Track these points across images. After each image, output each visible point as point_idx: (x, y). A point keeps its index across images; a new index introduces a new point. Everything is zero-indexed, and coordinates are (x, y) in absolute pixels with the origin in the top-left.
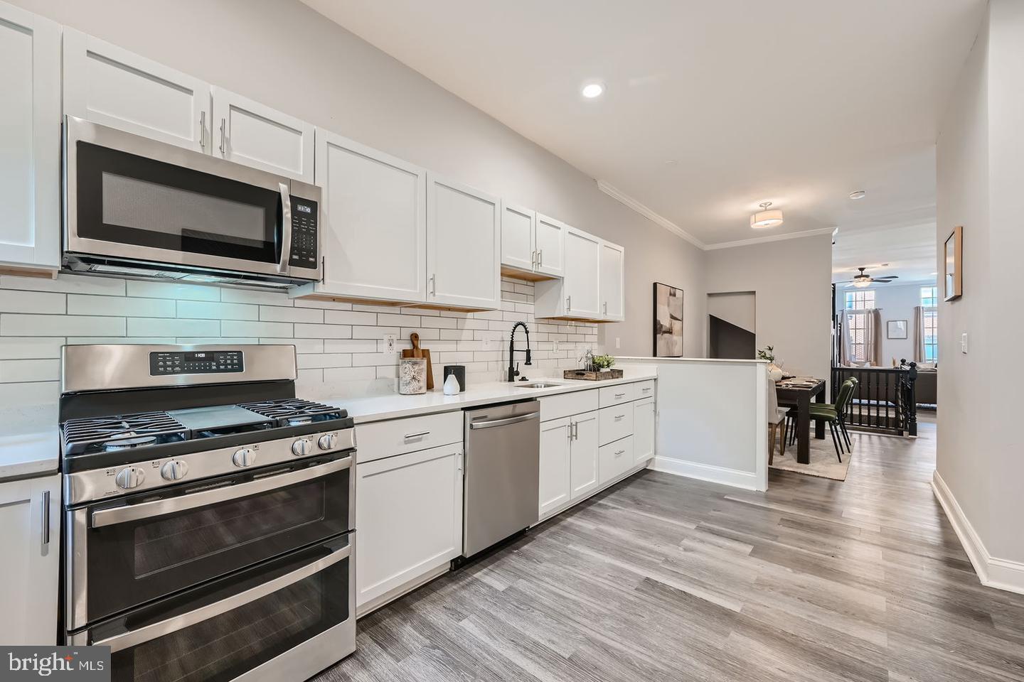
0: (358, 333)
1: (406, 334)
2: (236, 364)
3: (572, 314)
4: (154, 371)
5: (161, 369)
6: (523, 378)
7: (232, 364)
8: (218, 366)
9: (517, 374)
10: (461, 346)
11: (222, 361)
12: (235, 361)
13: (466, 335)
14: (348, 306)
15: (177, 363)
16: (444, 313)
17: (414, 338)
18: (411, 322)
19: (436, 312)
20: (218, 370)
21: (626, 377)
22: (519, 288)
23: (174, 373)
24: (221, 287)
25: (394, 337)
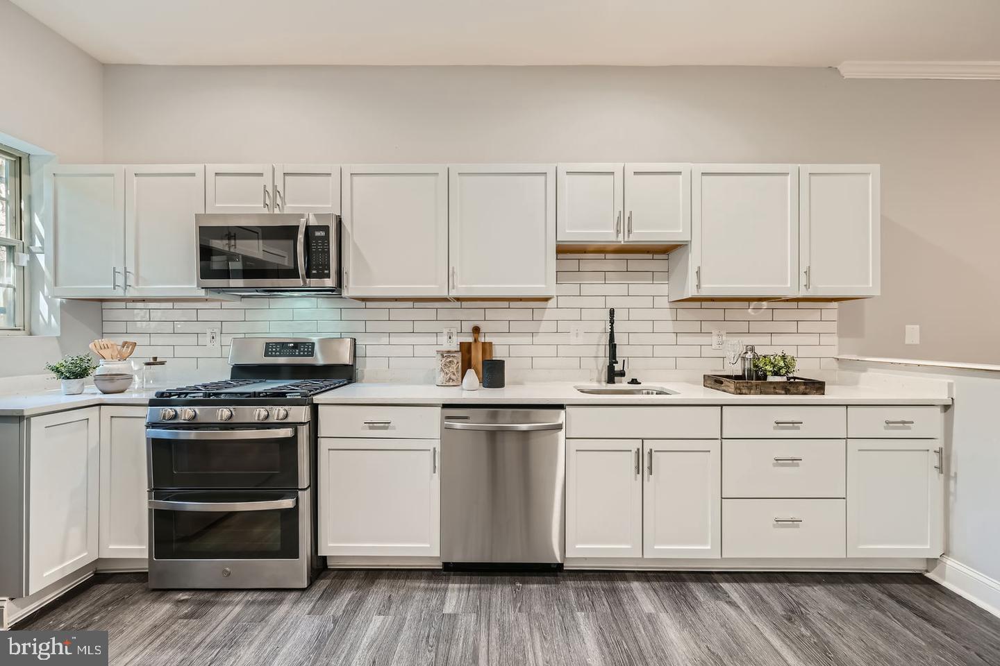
0: (419, 327)
1: (467, 327)
2: (310, 351)
3: (704, 293)
4: (266, 355)
5: (270, 353)
6: (633, 380)
7: (308, 352)
8: (299, 353)
9: (622, 374)
10: (537, 339)
11: (302, 349)
12: (310, 350)
13: (544, 326)
14: (410, 304)
15: (278, 349)
16: (513, 304)
17: (476, 330)
18: (474, 316)
19: (506, 304)
20: (299, 355)
21: (831, 395)
22: (633, 265)
23: (276, 356)
24: (317, 297)
25: (455, 331)
